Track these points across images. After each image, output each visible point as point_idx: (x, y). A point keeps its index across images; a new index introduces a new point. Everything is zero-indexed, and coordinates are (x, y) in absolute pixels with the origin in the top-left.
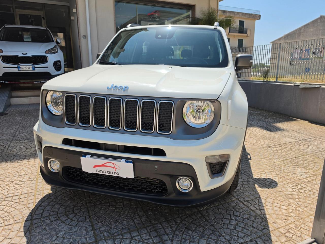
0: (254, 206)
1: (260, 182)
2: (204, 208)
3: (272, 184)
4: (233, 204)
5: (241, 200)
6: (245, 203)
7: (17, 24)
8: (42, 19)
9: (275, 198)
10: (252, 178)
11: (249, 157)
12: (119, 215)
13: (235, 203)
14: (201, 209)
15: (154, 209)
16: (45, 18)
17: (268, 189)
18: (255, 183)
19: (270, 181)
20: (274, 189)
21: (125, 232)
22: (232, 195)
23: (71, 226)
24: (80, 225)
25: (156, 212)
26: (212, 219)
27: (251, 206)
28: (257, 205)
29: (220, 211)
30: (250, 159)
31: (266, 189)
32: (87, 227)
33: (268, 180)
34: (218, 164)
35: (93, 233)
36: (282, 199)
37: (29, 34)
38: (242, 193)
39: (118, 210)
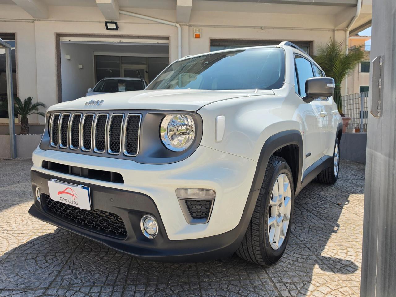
0: (290, 291)
1: (327, 262)
2: (209, 279)
3: (346, 268)
4: (257, 283)
5: (275, 280)
6: (278, 285)
7: (122, 77)
8: (145, 72)
9: (337, 288)
10: (318, 255)
11: (336, 228)
12: (98, 267)
13: (262, 282)
14: (204, 280)
15: (144, 268)
16: (148, 71)
17: (333, 273)
18: (318, 263)
19: (347, 263)
20: (345, 275)
21: (87, 285)
22: (266, 271)
23: (39, 267)
24: (49, 269)
25: (143, 272)
26: (209, 294)
27: (285, 290)
28: (297, 291)
29: (230, 288)
30: (335, 232)
31: (330, 273)
32: (55, 271)
33: (343, 262)
34: (200, 204)
35: (54, 279)
36: (348, 290)
37: (124, 86)
38: (286, 271)
39: (102, 262)
